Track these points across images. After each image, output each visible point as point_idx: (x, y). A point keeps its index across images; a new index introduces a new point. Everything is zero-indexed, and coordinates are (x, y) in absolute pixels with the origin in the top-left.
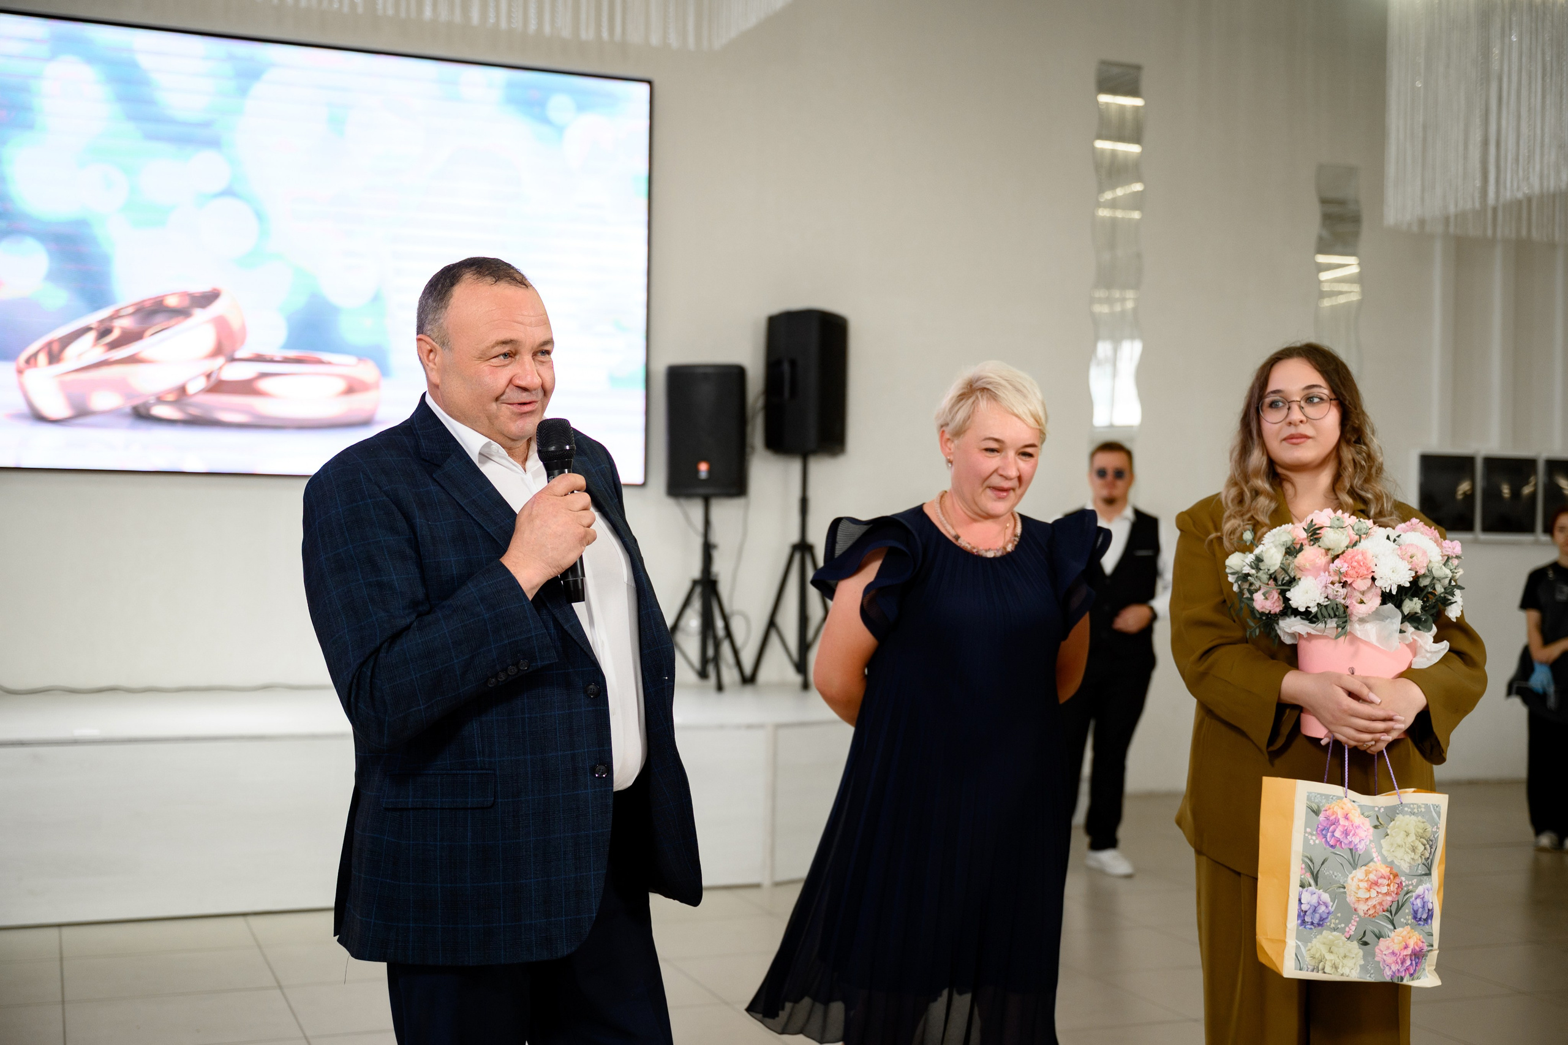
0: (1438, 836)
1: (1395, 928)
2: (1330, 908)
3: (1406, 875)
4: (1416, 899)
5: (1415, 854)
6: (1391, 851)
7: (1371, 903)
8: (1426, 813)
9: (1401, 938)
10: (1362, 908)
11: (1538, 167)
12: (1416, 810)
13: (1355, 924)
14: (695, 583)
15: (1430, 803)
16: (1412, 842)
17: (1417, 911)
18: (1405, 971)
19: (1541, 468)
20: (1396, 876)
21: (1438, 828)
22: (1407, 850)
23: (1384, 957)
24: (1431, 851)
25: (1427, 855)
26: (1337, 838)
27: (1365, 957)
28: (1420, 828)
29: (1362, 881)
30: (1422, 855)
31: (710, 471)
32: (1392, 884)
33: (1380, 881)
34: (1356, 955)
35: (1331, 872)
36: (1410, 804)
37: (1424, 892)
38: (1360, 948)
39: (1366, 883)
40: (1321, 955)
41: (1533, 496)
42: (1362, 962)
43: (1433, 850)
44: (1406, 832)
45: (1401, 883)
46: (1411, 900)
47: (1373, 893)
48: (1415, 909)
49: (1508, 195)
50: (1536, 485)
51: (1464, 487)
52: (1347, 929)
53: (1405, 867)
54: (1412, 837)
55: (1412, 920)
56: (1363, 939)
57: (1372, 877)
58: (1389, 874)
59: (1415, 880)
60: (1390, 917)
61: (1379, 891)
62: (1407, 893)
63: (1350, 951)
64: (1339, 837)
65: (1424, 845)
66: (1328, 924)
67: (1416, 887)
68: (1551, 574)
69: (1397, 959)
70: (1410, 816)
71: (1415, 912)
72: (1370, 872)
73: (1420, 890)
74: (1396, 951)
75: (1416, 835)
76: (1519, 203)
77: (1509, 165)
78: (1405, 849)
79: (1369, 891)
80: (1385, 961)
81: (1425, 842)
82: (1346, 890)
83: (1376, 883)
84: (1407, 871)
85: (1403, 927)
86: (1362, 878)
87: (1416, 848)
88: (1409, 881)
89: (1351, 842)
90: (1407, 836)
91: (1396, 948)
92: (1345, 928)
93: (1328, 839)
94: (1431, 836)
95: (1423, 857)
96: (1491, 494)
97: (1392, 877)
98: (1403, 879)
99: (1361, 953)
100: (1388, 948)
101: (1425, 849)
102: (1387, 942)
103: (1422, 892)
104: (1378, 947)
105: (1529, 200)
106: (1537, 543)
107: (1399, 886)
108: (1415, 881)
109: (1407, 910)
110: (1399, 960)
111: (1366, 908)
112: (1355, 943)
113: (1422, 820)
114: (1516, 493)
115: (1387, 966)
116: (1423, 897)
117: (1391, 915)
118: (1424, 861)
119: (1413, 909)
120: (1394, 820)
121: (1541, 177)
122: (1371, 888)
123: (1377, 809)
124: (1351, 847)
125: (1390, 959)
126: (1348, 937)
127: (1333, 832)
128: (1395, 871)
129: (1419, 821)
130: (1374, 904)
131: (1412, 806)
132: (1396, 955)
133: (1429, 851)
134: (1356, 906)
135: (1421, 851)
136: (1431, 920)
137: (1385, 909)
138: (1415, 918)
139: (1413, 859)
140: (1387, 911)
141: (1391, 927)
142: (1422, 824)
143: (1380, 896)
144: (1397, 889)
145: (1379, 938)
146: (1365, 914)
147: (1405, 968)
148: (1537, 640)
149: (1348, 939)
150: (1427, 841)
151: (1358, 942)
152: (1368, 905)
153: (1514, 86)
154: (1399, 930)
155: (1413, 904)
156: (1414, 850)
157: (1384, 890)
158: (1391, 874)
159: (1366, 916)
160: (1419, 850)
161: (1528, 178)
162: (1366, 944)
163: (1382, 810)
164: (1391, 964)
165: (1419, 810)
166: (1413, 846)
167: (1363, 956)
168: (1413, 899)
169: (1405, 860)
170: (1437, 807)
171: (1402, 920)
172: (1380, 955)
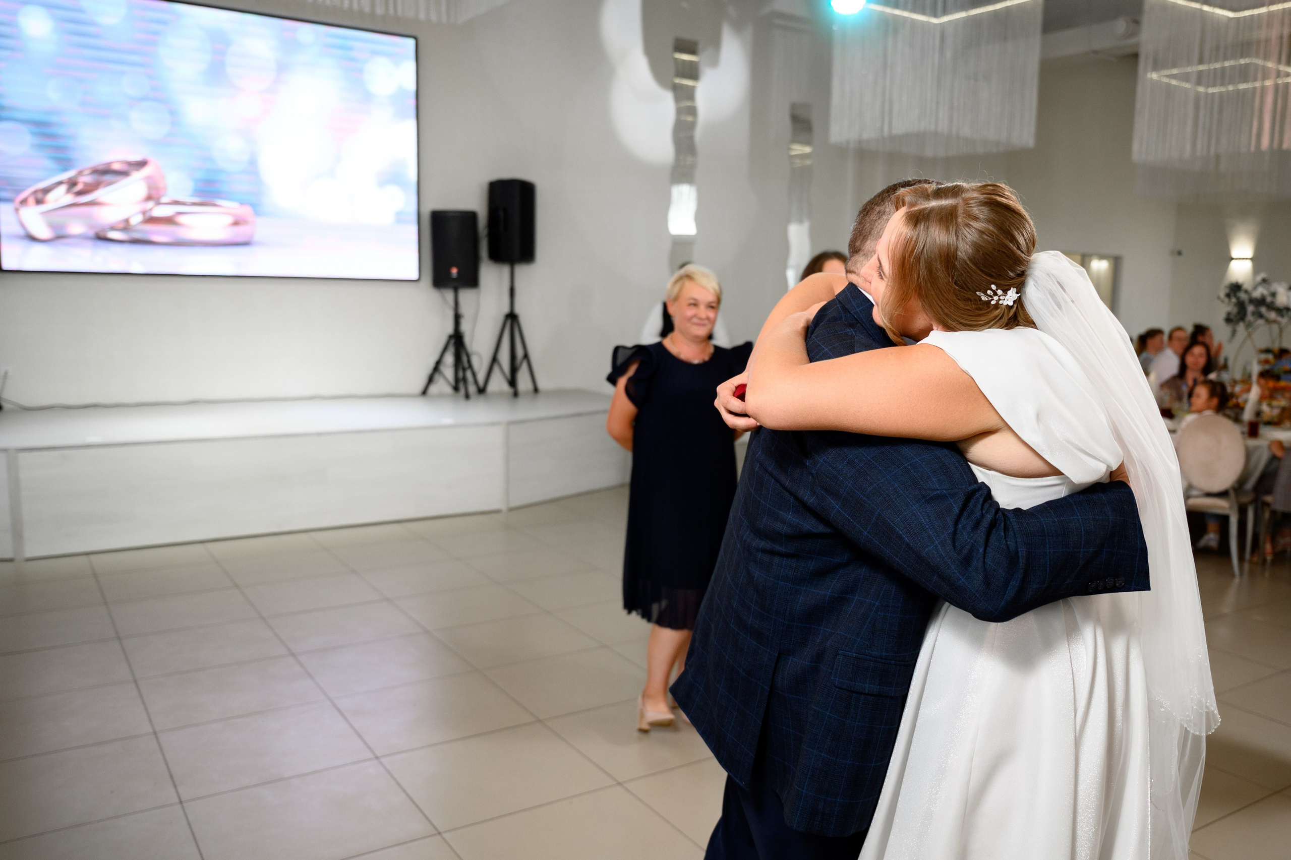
14: (451, 337)
31: (458, 273)
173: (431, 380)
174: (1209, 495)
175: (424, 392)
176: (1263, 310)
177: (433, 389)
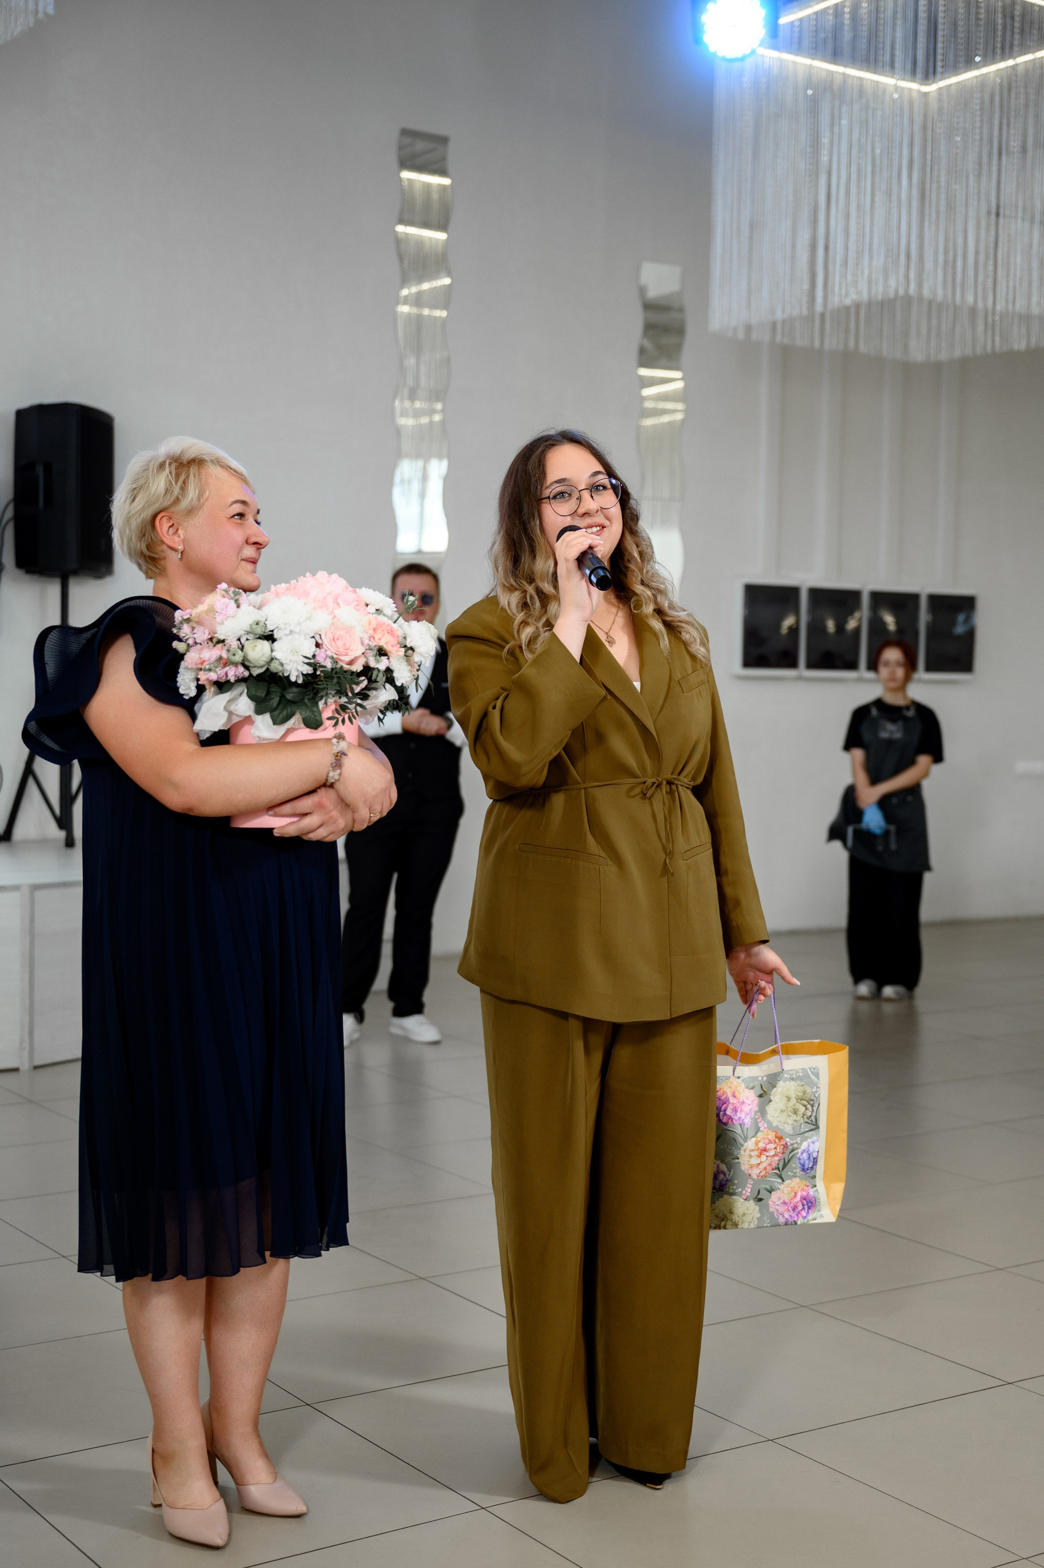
0: (819, 1095)
1: (783, 1181)
2: (727, 1176)
3: (791, 1136)
4: (802, 1154)
5: (797, 1115)
6: (776, 1116)
7: (762, 1167)
8: (805, 1078)
9: (790, 1189)
10: (755, 1172)
11: (866, 272)
12: (794, 1076)
13: (751, 1186)
15: (806, 1066)
16: (794, 1105)
17: (804, 1163)
18: (797, 1215)
19: (865, 600)
20: (780, 1138)
21: (818, 1088)
22: (789, 1113)
23: (777, 1207)
24: (813, 1109)
25: (809, 1113)
26: (729, 1116)
27: (761, 1211)
28: (799, 1092)
29: (753, 1150)
30: (803, 1115)
32: (778, 1146)
33: (768, 1147)
34: (753, 1210)
35: (726, 1146)
36: (789, 1071)
37: (809, 1146)
38: (756, 1205)
39: (757, 1151)
40: (723, 1215)
41: (857, 631)
42: (759, 1215)
43: (815, 1108)
44: (787, 1097)
45: (786, 1144)
46: (797, 1156)
47: (763, 1158)
48: (802, 1162)
49: (835, 301)
50: (860, 620)
51: (788, 622)
52: (744, 1192)
53: (788, 1129)
54: (794, 1101)
55: (801, 1173)
56: (758, 1197)
57: (761, 1145)
58: (774, 1138)
59: (799, 1138)
60: (778, 1173)
61: (768, 1155)
62: (792, 1151)
63: (748, 1209)
64: (730, 1114)
65: (805, 1106)
66: (728, 1189)
67: (801, 1144)
68: (874, 712)
69: (788, 1207)
70: (790, 1082)
71: (803, 1165)
72: (759, 1141)
73: (804, 1145)
74: (787, 1201)
75: (797, 1099)
76: (847, 309)
77: (838, 268)
78: (787, 1113)
79: (760, 1157)
80: (778, 1211)
81: (805, 1103)
82: (739, 1160)
83: (765, 1150)
84: (791, 1133)
85: (791, 1179)
86: (753, 1148)
87: (797, 1110)
88: (793, 1141)
89: (740, 1118)
90: (788, 1100)
91: (786, 1198)
92: (742, 1191)
93: (721, 1118)
94: (811, 1096)
95: (805, 1117)
96: (816, 628)
97: (777, 1141)
98: (788, 1140)
99: (757, 1208)
100: (779, 1199)
101: (806, 1109)
102: (778, 1193)
103: (807, 1147)
104: (771, 1199)
105: (858, 306)
106: (860, 680)
107: (784, 1147)
108: (799, 1140)
109: (794, 1165)
110: (790, 1208)
111: (758, 1171)
112: (752, 1201)
113: (801, 1084)
114: (840, 627)
115: (781, 1214)
116: (808, 1150)
117: (779, 1171)
118: (806, 1120)
119: (800, 1163)
120: (775, 1087)
121: (870, 282)
122: (761, 1154)
123: (760, 1078)
124: (740, 1123)
125: (782, 1209)
126: (745, 1198)
127: (725, 1111)
128: (779, 1134)
129: (798, 1086)
130: (765, 1166)
131: (791, 1072)
132: (787, 1204)
133: (811, 1109)
134: (750, 1172)
135: (802, 1112)
136: (816, 1165)
137: (774, 1167)
138: (803, 1170)
139: (795, 1121)
140: (776, 1169)
141: (780, 1181)
142: (802, 1088)
143: (769, 1158)
144: (783, 1149)
145: (770, 1192)
146: (758, 1176)
147: (797, 1213)
148: (862, 780)
149: (745, 1200)
150: (808, 1102)
151: (754, 1200)
152: (760, 1169)
153: (843, 180)
154: (787, 1182)
155: (800, 1159)
156: (795, 1112)
157: (772, 1153)
158: (776, 1137)
159: (759, 1178)
160: (800, 1111)
161: (857, 282)
162: (760, 1200)
163: (765, 1078)
164: (783, 1212)
165: (798, 1075)
166: (794, 1109)
167: (759, 1210)
168: (800, 1154)
169: (788, 1123)
170: (814, 1069)
171: (790, 1173)
172: (773, 1206)
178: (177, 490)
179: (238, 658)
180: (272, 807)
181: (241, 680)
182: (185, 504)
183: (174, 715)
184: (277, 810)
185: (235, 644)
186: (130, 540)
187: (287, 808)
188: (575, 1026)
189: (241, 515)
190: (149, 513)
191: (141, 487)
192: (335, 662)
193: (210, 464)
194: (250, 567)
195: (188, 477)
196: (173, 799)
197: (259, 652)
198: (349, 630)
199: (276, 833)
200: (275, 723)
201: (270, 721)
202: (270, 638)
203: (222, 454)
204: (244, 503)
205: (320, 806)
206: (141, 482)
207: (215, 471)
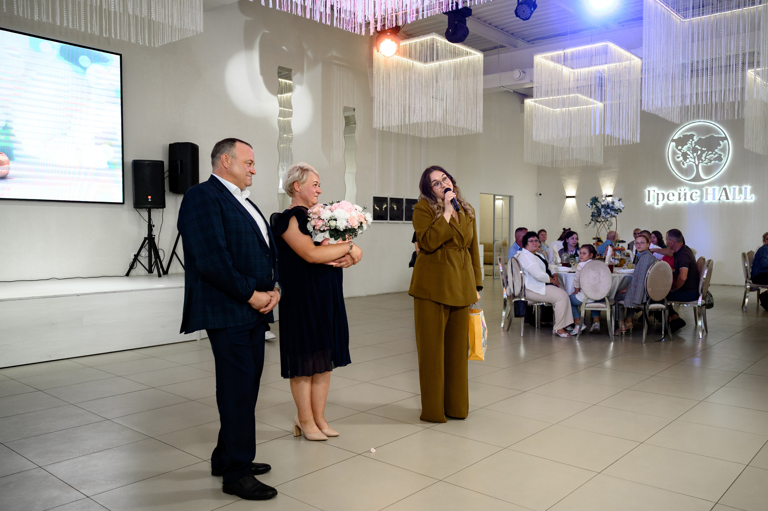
14: (145, 239)
19: (404, 201)
31: (151, 199)
41: (402, 210)
50: (403, 205)
51: (385, 206)
106: (404, 223)
114: (398, 209)
173: (132, 267)
174: (596, 301)
175: (127, 275)
176: (609, 210)
177: (133, 272)
178: (301, 177)
179: (328, 225)
180: (334, 261)
181: (327, 230)
182: (302, 181)
183: (307, 237)
184: (335, 261)
185: (327, 221)
186: (286, 186)
187: (338, 261)
188: (442, 306)
189: (316, 185)
190: (292, 181)
191: (291, 174)
192: (351, 226)
193: (310, 171)
194: (316, 198)
195: (304, 174)
196: (310, 260)
197: (333, 224)
198: (354, 217)
199: (334, 266)
200: (335, 240)
201: (334, 240)
202: (336, 220)
203: (313, 168)
204: (317, 182)
205: (346, 260)
206: (292, 173)
207: (311, 173)
